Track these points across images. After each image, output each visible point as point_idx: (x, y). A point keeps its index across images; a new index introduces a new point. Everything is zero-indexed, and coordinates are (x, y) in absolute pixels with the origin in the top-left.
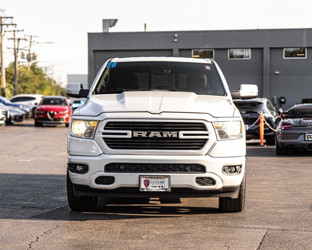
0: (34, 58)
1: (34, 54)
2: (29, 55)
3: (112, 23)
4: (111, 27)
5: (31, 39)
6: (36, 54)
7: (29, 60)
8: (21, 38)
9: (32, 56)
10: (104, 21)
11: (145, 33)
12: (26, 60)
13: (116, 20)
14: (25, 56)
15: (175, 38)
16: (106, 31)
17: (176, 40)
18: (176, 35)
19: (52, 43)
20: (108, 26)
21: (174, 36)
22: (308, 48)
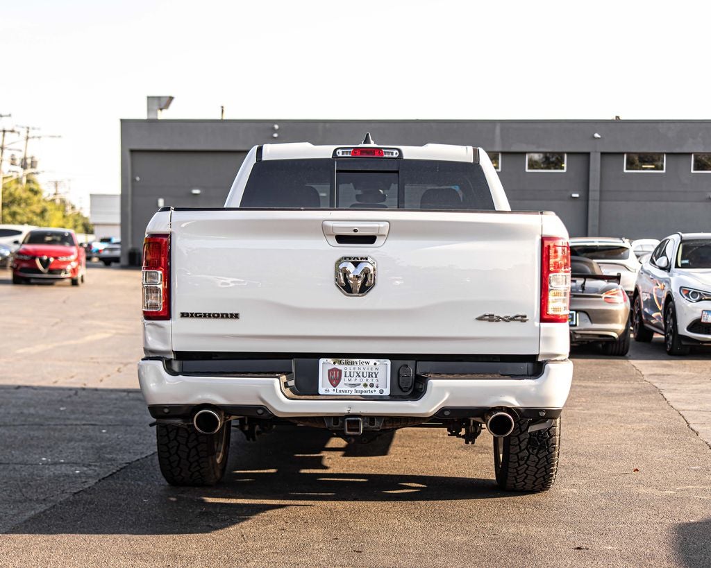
0: (33, 165)
1: (32, 158)
2: (25, 159)
3: (164, 102)
4: (161, 109)
5: (28, 132)
6: (36, 159)
7: (24, 166)
8: (6, 129)
9: (29, 161)
10: (150, 99)
11: (222, 121)
12: (18, 169)
13: (171, 98)
14: (18, 162)
15: (275, 131)
16: (152, 117)
17: (276, 135)
18: (276, 127)
19: (60, 137)
20: (156, 107)
21: (273, 129)
22: (503, 153)
